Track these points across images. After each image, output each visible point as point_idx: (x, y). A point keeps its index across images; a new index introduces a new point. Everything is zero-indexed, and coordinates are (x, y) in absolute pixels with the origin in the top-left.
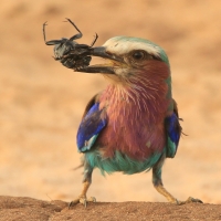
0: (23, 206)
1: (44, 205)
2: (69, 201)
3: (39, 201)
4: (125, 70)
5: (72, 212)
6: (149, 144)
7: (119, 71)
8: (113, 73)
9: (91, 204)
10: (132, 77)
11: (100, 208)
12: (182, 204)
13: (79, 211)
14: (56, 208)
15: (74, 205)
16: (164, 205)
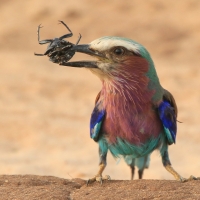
0: (47, 183)
1: (66, 183)
2: (87, 179)
3: (61, 180)
4: (106, 64)
5: (90, 189)
6: (142, 131)
7: (101, 65)
8: (96, 67)
9: (106, 182)
10: (113, 71)
11: (115, 185)
12: (185, 181)
13: (96, 188)
14: (76, 185)
15: (91, 182)
16: (170, 182)
